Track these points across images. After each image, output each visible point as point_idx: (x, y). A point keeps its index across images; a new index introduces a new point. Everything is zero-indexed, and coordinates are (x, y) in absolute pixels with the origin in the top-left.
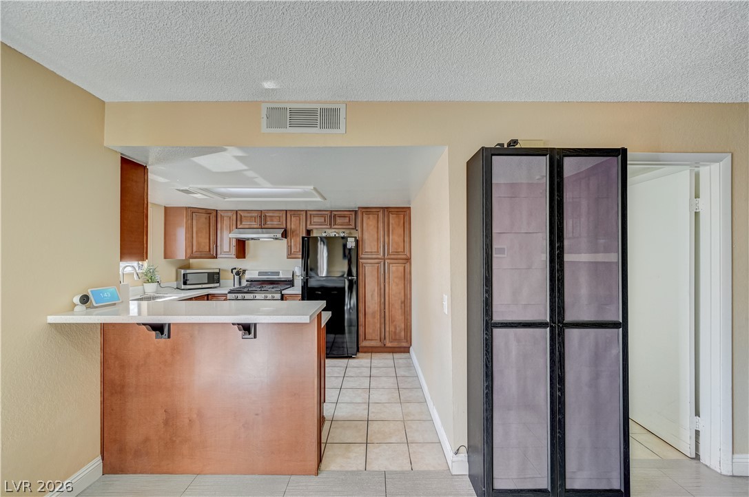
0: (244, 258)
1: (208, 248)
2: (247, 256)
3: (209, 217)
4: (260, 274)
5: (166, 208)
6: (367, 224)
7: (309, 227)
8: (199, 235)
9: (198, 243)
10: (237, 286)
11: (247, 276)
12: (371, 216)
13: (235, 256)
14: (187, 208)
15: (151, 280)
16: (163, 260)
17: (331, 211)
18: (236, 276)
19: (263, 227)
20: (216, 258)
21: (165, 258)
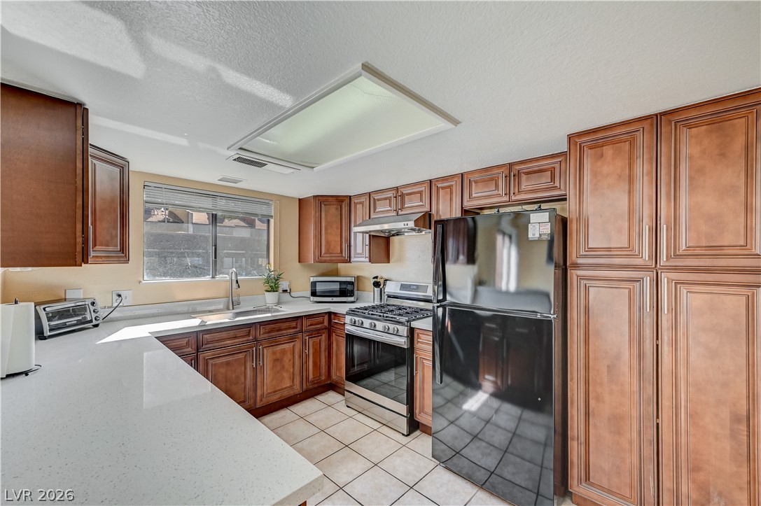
0: (389, 262)
1: (339, 249)
2: (392, 259)
3: (341, 206)
4: (403, 287)
5: (300, 200)
6: (595, 174)
7: (468, 204)
8: (329, 231)
9: (328, 243)
10: (377, 302)
11: (391, 288)
12: (608, 151)
13: (367, 260)
14: (315, 197)
15: (274, 289)
16: (298, 264)
17: (511, 165)
18: (376, 289)
19: (400, 213)
20: (350, 262)
21: (299, 262)
